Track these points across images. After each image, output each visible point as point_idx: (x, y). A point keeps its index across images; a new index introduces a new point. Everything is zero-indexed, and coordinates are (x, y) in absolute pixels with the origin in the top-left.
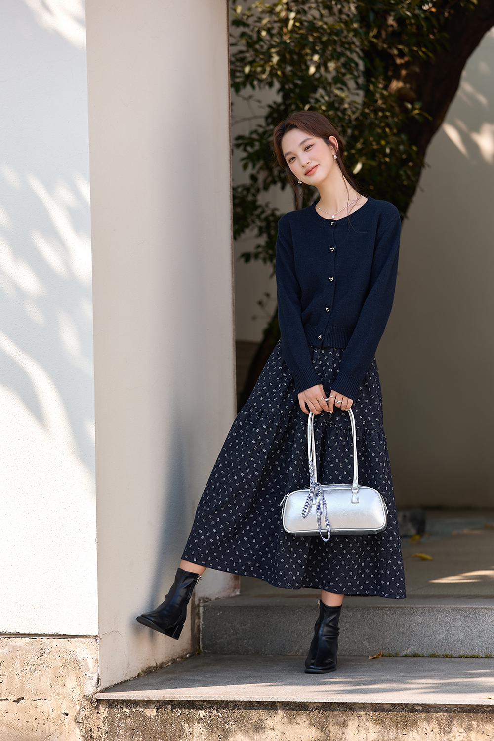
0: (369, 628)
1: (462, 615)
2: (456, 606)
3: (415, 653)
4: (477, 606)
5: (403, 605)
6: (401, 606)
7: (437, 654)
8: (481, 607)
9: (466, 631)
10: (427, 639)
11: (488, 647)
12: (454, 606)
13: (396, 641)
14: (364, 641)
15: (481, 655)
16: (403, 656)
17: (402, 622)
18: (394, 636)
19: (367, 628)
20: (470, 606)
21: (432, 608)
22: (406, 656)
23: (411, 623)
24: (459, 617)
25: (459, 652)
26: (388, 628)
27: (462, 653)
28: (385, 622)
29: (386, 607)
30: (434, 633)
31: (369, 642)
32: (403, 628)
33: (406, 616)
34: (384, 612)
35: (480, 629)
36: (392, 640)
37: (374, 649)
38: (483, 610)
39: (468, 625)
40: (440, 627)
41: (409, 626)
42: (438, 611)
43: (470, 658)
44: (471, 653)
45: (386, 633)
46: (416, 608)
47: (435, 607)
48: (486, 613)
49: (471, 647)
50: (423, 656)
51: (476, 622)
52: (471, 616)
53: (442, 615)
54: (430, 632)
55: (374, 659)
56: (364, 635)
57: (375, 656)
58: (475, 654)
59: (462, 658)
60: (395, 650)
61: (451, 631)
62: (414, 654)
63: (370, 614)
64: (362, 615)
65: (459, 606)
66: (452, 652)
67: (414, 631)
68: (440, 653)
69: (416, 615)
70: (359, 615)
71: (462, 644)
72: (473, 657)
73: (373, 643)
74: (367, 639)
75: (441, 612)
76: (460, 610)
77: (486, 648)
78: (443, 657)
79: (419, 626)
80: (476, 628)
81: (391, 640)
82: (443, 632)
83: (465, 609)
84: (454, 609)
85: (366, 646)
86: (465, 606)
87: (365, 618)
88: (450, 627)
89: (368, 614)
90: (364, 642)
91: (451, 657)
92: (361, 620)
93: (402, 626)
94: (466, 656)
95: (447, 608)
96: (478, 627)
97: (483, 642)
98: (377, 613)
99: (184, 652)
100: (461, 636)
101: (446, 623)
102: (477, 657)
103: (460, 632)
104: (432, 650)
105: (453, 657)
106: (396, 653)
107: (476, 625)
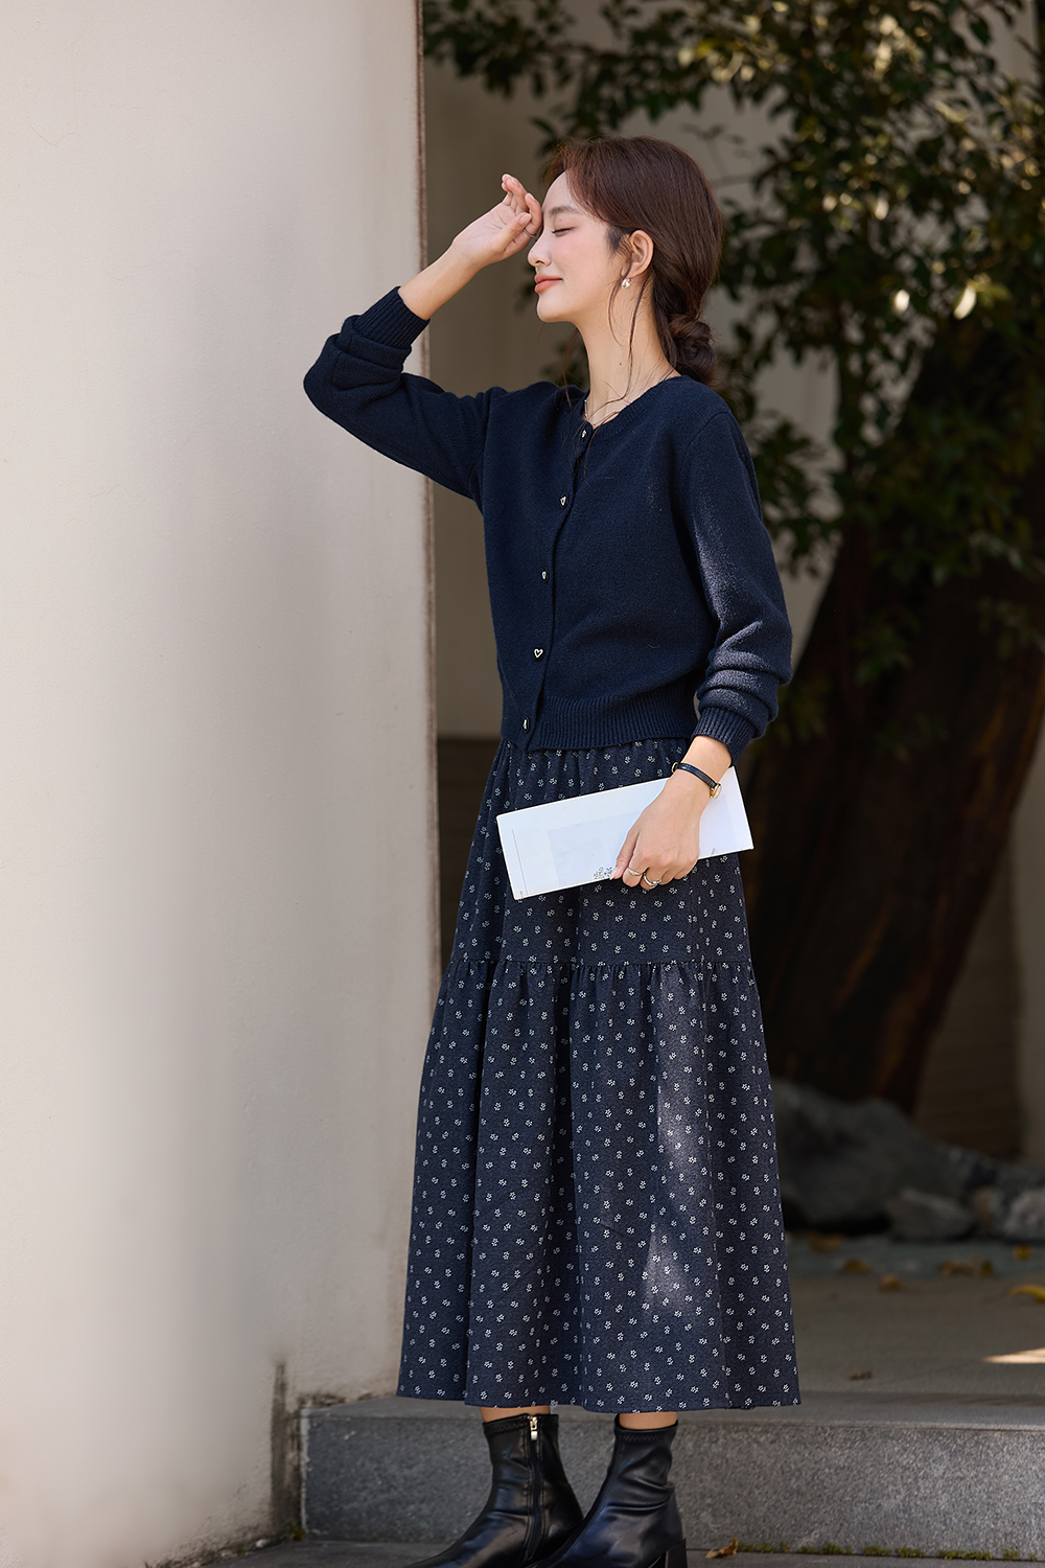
0: (714, 1478)
1: (945, 1447)
2: (930, 1424)
3: (829, 1546)
4: (983, 1426)
5: (799, 1421)
6: (793, 1421)
7: (882, 1548)
8: (992, 1427)
9: (956, 1489)
10: (858, 1510)
11: (1011, 1533)
12: (925, 1424)
13: (781, 1514)
14: (703, 1510)
15: (992, 1552)
16: (798, 1553)
17: (796, 1464)
18: (778, 1501)
19: (709, 1478)
20: (966, 1426)
21: (871, 1430)
22: (805, 1551)
23: (818, 1466)
24: (938, 1452)
25: (938, 1544)
26: (761, 1479)
27: (946, 1546)
28: (755, 1462)
29: (757, 1425)
30: (876, 1495)
31: (714, 1516)
32: (798, 1478)
33: (806, 1448)
34: (751, 1437)
35: (990, 1484)
36: (772, 1510)
37: (728, 1532)
38: (997, 1435)
39: (959, 1474)
40: (891, 1479)
41: (814, 1475)
42: (885, 1436)
43: (965, 1559)
44: (966, 1547)
45: (757, 1492)
46: (832, 1428)
47: (878, 1427)
48: (1004, 1444)
49: (968, 1531)
50: (848, 1554)
51: (979, 1466)
52: (967, 1450)
53: (894, 1446)
54: (865, 1490)
55: (718, 1561)
56: (703, 1496)
57: (722, 1551)
58: (979, 1549)
59: (945, 1561)
60: (780, 1535)
61: (918, 1489)
62: (826, 1547)
63: (716, 1442)
64: (697, 1445)
65: (937, 1425)
66: (921, 1544)
67: (825, 1488)
68: (891, 1546)
69: (831, 1447)
70: (690, 1445)
71: (945, 1524)
72: (971, 1557)
73: (724, 1516)
74: (709, 1505)
75: (893, 1438)
76: (940, 1434)
77: (1006, 1535)
78: (899, 1556)
79: (837, 1474)
80: (981, 1482)
81: (769, 1509)
82: (898, 1492)
83: (954, 1434)
84: (923, 1432)
85: (706, 1525)
86: (953, 1426)
87: (705, 1453)
88: (916, 1479)
89: (711, 1442)
90: (704, 1514)
91: (917, 1556)
92: (696, 1456)
93: (797, 1474)
94: (954, 1554)
95: (908, 1429)
96: (986, 1481)
97: (998, 1519)
98: (734, 1440)
99: (245, 1534)
100: (943, 1502)
101: (906, 1469)
102: (984, 1559)
103: (940, 1492)
104: (871, 1538)
105: (923, 1557)
106: (781, 1544)
107: (981, 1476)
